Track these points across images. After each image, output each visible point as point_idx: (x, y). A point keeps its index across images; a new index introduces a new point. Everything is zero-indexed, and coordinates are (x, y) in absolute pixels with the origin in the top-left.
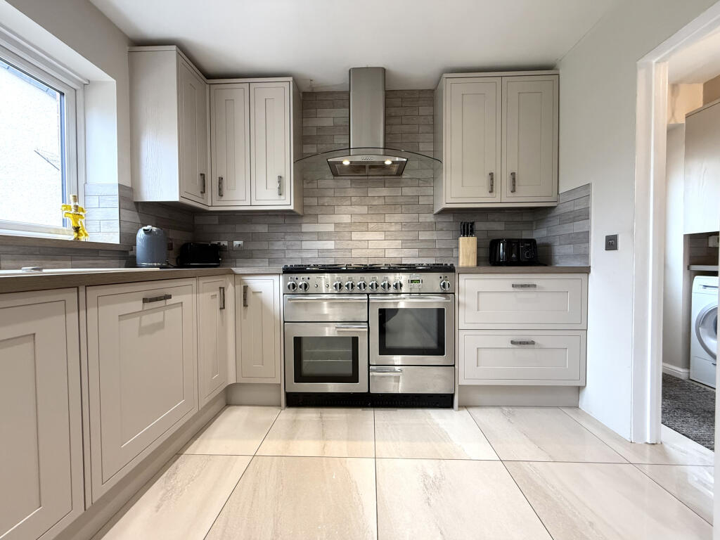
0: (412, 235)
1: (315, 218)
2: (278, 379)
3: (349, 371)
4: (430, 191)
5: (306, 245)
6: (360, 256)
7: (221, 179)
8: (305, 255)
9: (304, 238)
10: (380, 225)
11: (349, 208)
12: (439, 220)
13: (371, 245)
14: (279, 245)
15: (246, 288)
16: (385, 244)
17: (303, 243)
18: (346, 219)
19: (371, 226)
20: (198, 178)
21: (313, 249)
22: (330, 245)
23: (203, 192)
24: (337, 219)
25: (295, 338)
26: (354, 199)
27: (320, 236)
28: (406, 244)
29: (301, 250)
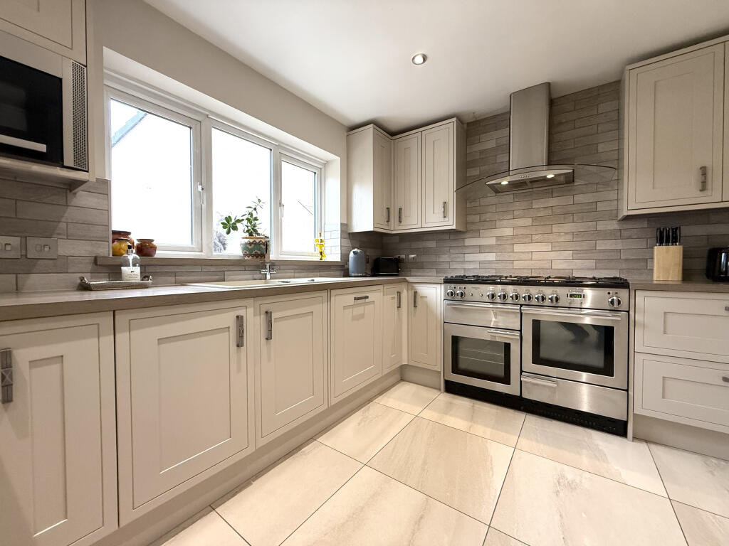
0: (585, 245)
1: (477, 233)
2: (439, 368)
3: (501, 373)
4: (613, 195)
5: (469, 257)
6: (522, 267)
7: (400, 209)
8: (467, 266)
9: (467, 251)
10: (546, 236)
11: (512, 221)
12: (625, 226)
13: (535, 256)
14: (445, 258)
15: (415, 293)
16: (552, 255)
17: (466, 255)
18: (508, 232)
19: (535, 237)
20: (385, 211)
21: (475, 261)
22: (491, 257)
23: (388, 221)
24: (498, 232)
25: (452, 336)
26: (516, 213)
27: (481, 249)
28: (578, 254)
29: (464, 262)
